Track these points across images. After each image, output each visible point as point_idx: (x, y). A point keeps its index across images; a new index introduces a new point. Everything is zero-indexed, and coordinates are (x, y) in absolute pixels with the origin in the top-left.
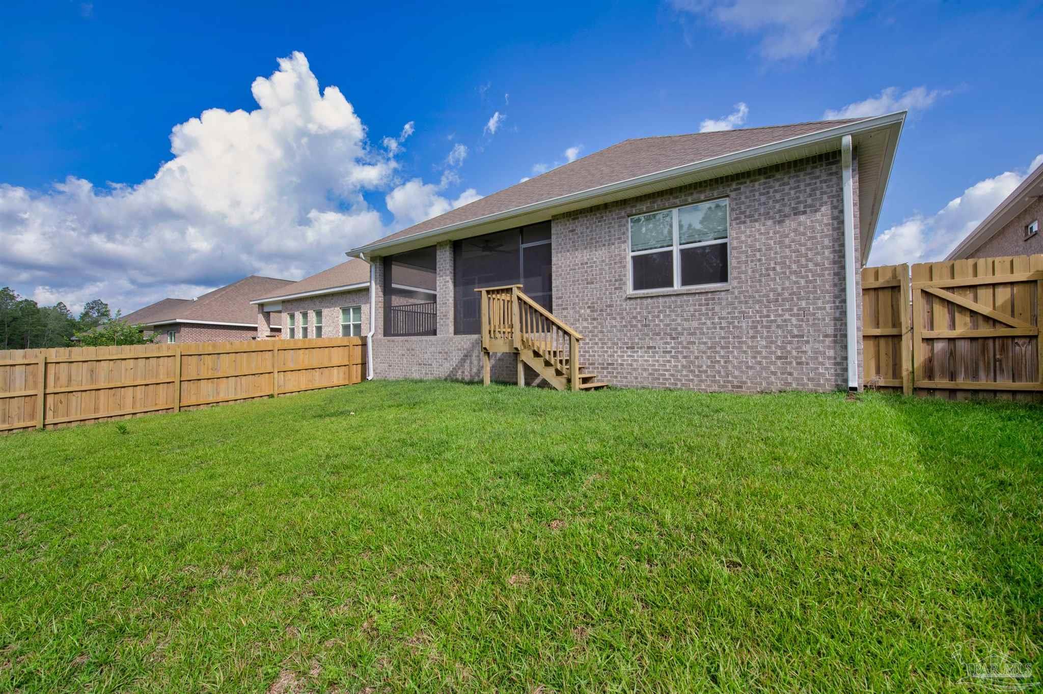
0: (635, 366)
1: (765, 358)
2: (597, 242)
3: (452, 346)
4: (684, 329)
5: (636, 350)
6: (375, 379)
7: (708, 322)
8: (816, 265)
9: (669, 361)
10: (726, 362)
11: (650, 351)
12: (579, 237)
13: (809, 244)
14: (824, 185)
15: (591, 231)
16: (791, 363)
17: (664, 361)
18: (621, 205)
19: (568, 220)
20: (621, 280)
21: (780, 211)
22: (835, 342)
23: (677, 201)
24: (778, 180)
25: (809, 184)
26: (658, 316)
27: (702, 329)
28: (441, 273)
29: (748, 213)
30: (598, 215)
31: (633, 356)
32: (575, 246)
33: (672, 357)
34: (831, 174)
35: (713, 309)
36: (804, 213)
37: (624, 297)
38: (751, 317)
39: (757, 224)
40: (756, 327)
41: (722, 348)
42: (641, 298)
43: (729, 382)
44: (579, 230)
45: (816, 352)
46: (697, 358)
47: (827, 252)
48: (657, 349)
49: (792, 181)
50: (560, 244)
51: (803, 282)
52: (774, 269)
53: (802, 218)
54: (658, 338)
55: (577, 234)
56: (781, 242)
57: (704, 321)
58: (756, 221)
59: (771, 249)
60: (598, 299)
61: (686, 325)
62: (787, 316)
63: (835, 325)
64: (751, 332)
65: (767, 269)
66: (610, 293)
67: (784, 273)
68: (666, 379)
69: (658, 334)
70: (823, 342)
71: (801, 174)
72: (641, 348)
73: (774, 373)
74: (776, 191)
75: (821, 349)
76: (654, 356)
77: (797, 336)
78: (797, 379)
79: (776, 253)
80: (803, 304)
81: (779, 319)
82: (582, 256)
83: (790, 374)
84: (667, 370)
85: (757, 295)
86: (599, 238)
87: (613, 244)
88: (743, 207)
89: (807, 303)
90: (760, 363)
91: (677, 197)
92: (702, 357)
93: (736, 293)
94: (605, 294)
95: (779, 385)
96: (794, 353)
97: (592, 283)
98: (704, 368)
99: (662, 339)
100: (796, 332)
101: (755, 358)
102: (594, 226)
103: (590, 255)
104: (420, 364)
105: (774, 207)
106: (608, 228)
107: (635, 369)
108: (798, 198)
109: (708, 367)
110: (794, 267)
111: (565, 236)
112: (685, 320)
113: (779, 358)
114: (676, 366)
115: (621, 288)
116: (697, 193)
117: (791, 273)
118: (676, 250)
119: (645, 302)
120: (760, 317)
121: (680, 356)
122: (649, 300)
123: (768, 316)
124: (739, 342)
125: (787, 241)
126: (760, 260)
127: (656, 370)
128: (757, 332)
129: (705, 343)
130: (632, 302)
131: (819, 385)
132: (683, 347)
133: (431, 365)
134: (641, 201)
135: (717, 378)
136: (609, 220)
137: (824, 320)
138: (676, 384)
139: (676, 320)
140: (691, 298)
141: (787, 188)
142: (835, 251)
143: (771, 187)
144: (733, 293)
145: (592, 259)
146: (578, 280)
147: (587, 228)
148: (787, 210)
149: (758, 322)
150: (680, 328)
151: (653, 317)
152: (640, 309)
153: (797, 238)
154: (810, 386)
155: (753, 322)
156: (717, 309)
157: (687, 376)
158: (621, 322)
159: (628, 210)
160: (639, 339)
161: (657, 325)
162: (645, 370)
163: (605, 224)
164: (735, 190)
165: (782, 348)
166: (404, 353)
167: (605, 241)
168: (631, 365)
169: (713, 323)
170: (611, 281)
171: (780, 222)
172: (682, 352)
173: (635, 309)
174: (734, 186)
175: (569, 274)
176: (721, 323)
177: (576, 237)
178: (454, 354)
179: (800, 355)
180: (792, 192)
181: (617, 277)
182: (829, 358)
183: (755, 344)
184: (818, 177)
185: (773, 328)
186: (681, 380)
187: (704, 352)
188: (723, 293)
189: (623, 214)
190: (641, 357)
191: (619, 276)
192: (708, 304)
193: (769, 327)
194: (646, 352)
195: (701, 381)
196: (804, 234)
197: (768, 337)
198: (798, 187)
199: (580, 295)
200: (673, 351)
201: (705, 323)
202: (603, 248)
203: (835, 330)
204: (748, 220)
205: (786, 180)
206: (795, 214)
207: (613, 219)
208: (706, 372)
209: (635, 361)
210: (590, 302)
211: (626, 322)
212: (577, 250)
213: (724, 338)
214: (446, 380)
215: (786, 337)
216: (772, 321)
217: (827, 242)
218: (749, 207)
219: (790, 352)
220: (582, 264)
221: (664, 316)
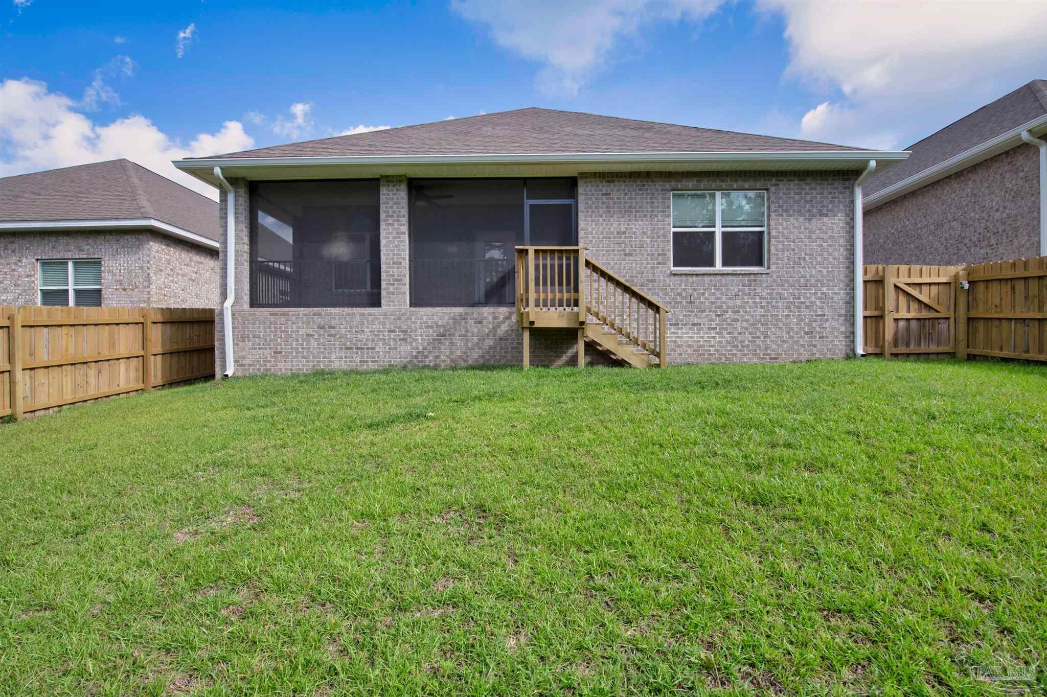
0: (679, 343)
1: (797, 333)
2: (637, 212)
3: (415, 323)
4: (728, 307)
5: (680, 326)
6: (240, 374)
7: (750, 301)
8: (835, 259)
9: (714, 338)
10: (765, 337)
11: (695, 328)
12: (615, 203)
13: (829, 241)
14: (841, 195)
15: (630, 199)
16: (816, 337)
17: (708, 337)
18: (665, 177)
19: (601, 182)
20: (665, 255)
21: (809, 211)
22: (846, 320)
23: (724, 185)
24: (808, 184)
25: (831, 193)
26: (704, 294)
27: (744, 307)
28: (390, 221)
29: (784, 208)
30: (639, 183)
31: (677, 333)
32: (609, 212)
33: (717, 333)
34: (845, 188)
35: (755, 290)
36: (827, 215)
37: (668, 272)
38: (786, 299)
39: (792, 219)
40: (790, 307)
41: (763, 324)
42: (686, 275)
43: (767, 354)
44: (615, 194)
45: (833, 328)
46: (740, 334)
47: (842, 249)
48: (702, 326)
49: (818, 188)
50: (591, 207)
51: (825, 271)
52: (804, 259)
53: (825, 219)
54: (704, 314)
55: (612, 199)
56: (810, 237)
57: (746, 300)
58: (791, 216)
59: (802, 242)
60: (638, 272)
61: (731, 303)
62: (813, 299)
63: (846, 307)
64: (786, 312)
65: (799, 259)
66: (653, 268)
67: (812, 263)
68: (711, 355)
69: (703, 311)
70: (838, 320)
71: (825, 183)
72: (685, 325)
73: (803, 346)
74: (806, 193)
75: (837, 326)
76: (699, 333)
77: (820, 315)
78: (819, 351)
79: (806, 245)
80: (825, 289)
81: (807, 301)
82: (618, 224)
83: (815, 346)
84: (712, 346)
85: (791, 279)
86: (640, 207)
87: (656, 216)
88: (781, 202)
89: (828, 289)
90: (792, 338)
91: (723, 181)
92: (744, 333)
93: (775, 277)
94: (646, 268)
95: (805, 356)
96: (818, 329)
97: (631, 255)
98: (747, 342)
99: (706, 316)
100: (819, 312)
101: (788, 333)
102: (634, 193)
103: (628, 225)
104: (347, 349)
105: (805, 207)
106: (651, 199)
107: (679, 346)
108: (822, 202)
109: (749, 341)
110: (819, 259)
111: (597, 199)
112: (730, 298)
113: (807, 333)
114: (720, 342)
115: (665, 263)
116: (743, 181)
117: (816, 264)
118: (718, 231)
119: (690, 279)
120: (793, 299)
121: (724, 333)
122: (695, 278)
123: (799, 298)
124: (776, 320)
125: (814, 236)
126: (794, 250)
127: (701, 346)
128: (791, 311)
129: (747, 321)
130: (676, 278)
131: (834, 354)
132: (727, 324)
133: (373, 349)
134: (687, 177)
135: (758, 352)
136: (651, 190)
137: (839, 303)
138: (721, 359)
139: (721, 298)
140: (735, 278)
141: (814, 192)
142: (847, 250)
143: (803, 189)
144: (772, 276)
145: (631, 229)
146: (613, 251)
147: (626, 194)
148: (815, 210)
149: (792, 302)
150: (724, 306)
151: (698, 294)
152: (685, 286)
153: (822, 235)
154: (829, 356)
155: (788, 302)
156: (759, 289)
157: (731, 350)
158: (665, 299)
159: (673, 183)
160: (684, 316)
161: (702, 303)
162: (689, 346)
163: (647, 194)
164: (775, 185)
165: (809, 325)
166: (310, 332)
167: (647, 211)
168: (675, 342)
169: (754, 302)
170: (653, 255)
171: (810, 220)
172: (725, 329)
173: (680, 285)
174: (774, 182)
175: (601, 242)
176: (761, 303)
177: (611, 202)
178: (419, 333)
179: (822, 330)
180: (819, 196)
181: (660, 252)
182: (842, 333)
183: (788, 321)
184: (837, 189)
185: (803, 309)
186: (725, 355)
187: (746, 329)
188: (764, 276)
189: (668, 186)
190: (685, 333)
191: (663, 250)
192: (750, 285)
193: (799, 307)
194: (690, 329)
195: (744, 355)
196: (826, 233)
197: (799, 316)
198: (823, 193)
199: (617, 267)
200: (718, 327)
201: (748, 302)
202: (645, 219)
203: (846, 311)
204: (785, 214)
205: (814, 185)
206: (820, 215)
207: (657, 190)
208: (748, 346)
209: (680, 337)
210: (628, 275)
211: (670, 298)
212: (612, 216)
213: (764, 316)
214: (405, 367)
215: (812, 316)
216: (802, 303)
217: (842, 241)
218: (786, 202)
219: (815, 328)
220: (618, 233)
221: (710, 294)
